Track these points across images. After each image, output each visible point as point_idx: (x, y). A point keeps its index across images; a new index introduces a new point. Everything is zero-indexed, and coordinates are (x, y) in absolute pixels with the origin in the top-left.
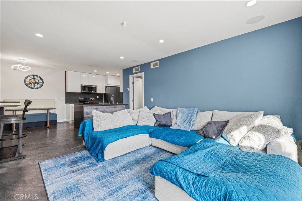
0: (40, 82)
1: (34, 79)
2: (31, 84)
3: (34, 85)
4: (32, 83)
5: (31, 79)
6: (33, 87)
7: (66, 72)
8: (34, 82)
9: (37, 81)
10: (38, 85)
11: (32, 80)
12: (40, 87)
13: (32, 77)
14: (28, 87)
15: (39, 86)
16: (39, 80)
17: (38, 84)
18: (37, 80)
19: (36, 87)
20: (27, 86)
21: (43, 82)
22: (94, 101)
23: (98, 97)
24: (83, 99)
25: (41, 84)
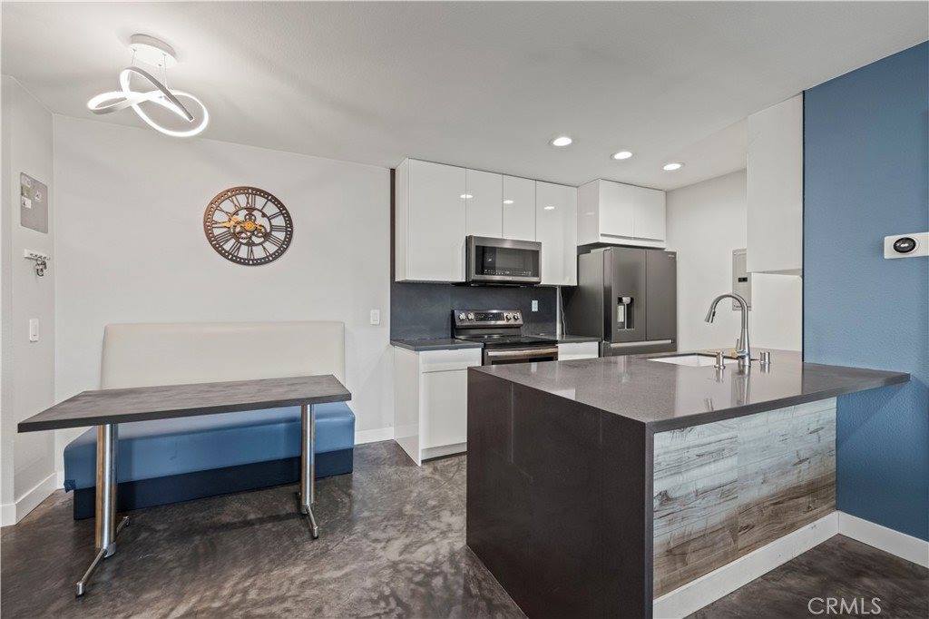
0: (278, 229)
1: (250, 210)
2: (236, 236)
3: (251, 244)
4: (240, 233)
5: (236, 213)
6: (243, 252)
7: (393, 171)
8: (249, 226)
9: (264, 222)
10: (267, 245)
11: (242, 215)
12: (277, 255)
13: (242, 200)
14: (223, 255)
15: (272, 248)
16: (274, 216)
17: (267, 236)
18: (264, 215)
19: (259, 253)
20: (216, 249)
21: (291, 227)
22: (518, 327)
23: (535, 306)
24: (471, 316)
25: (281, 236)
